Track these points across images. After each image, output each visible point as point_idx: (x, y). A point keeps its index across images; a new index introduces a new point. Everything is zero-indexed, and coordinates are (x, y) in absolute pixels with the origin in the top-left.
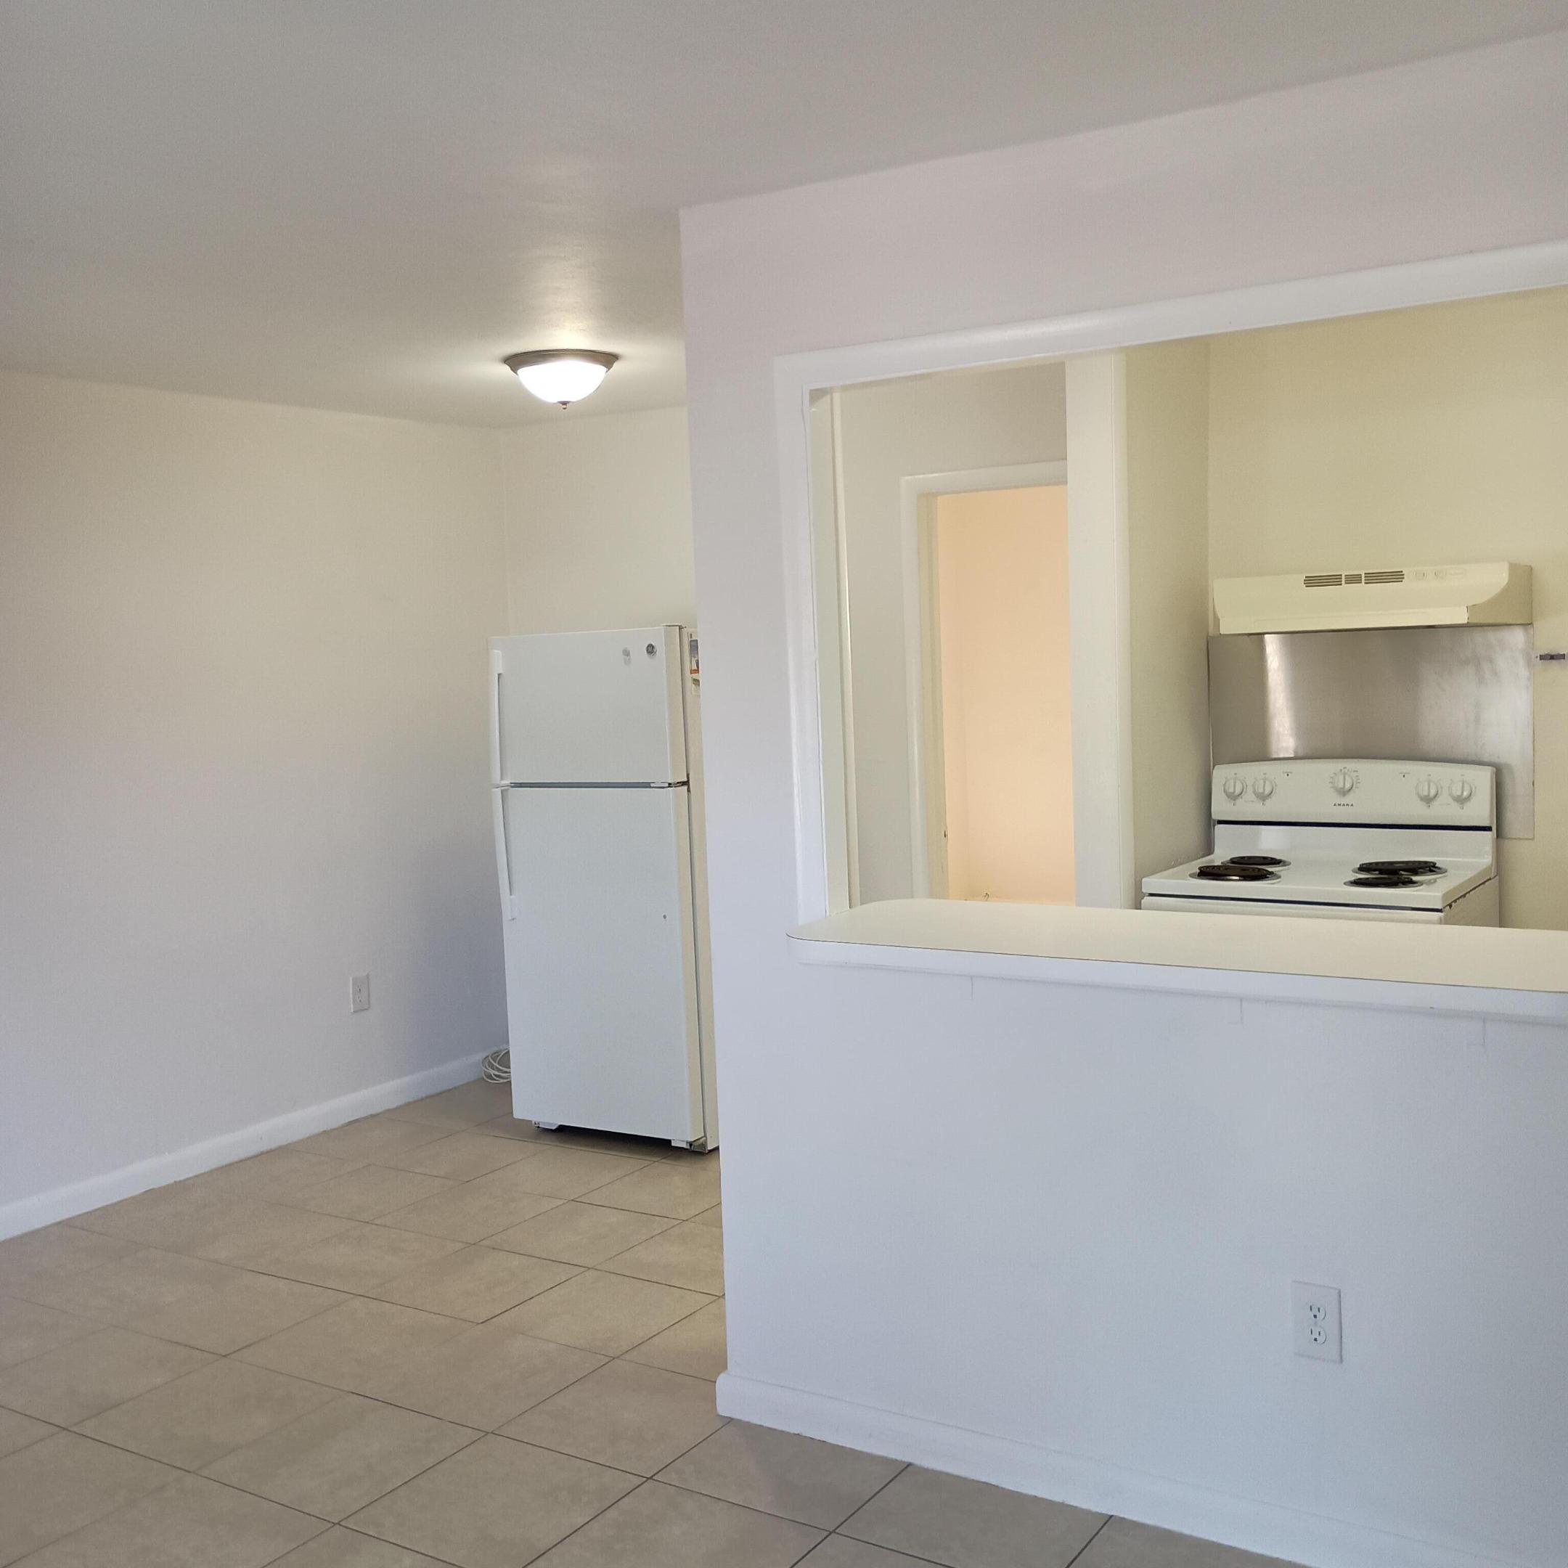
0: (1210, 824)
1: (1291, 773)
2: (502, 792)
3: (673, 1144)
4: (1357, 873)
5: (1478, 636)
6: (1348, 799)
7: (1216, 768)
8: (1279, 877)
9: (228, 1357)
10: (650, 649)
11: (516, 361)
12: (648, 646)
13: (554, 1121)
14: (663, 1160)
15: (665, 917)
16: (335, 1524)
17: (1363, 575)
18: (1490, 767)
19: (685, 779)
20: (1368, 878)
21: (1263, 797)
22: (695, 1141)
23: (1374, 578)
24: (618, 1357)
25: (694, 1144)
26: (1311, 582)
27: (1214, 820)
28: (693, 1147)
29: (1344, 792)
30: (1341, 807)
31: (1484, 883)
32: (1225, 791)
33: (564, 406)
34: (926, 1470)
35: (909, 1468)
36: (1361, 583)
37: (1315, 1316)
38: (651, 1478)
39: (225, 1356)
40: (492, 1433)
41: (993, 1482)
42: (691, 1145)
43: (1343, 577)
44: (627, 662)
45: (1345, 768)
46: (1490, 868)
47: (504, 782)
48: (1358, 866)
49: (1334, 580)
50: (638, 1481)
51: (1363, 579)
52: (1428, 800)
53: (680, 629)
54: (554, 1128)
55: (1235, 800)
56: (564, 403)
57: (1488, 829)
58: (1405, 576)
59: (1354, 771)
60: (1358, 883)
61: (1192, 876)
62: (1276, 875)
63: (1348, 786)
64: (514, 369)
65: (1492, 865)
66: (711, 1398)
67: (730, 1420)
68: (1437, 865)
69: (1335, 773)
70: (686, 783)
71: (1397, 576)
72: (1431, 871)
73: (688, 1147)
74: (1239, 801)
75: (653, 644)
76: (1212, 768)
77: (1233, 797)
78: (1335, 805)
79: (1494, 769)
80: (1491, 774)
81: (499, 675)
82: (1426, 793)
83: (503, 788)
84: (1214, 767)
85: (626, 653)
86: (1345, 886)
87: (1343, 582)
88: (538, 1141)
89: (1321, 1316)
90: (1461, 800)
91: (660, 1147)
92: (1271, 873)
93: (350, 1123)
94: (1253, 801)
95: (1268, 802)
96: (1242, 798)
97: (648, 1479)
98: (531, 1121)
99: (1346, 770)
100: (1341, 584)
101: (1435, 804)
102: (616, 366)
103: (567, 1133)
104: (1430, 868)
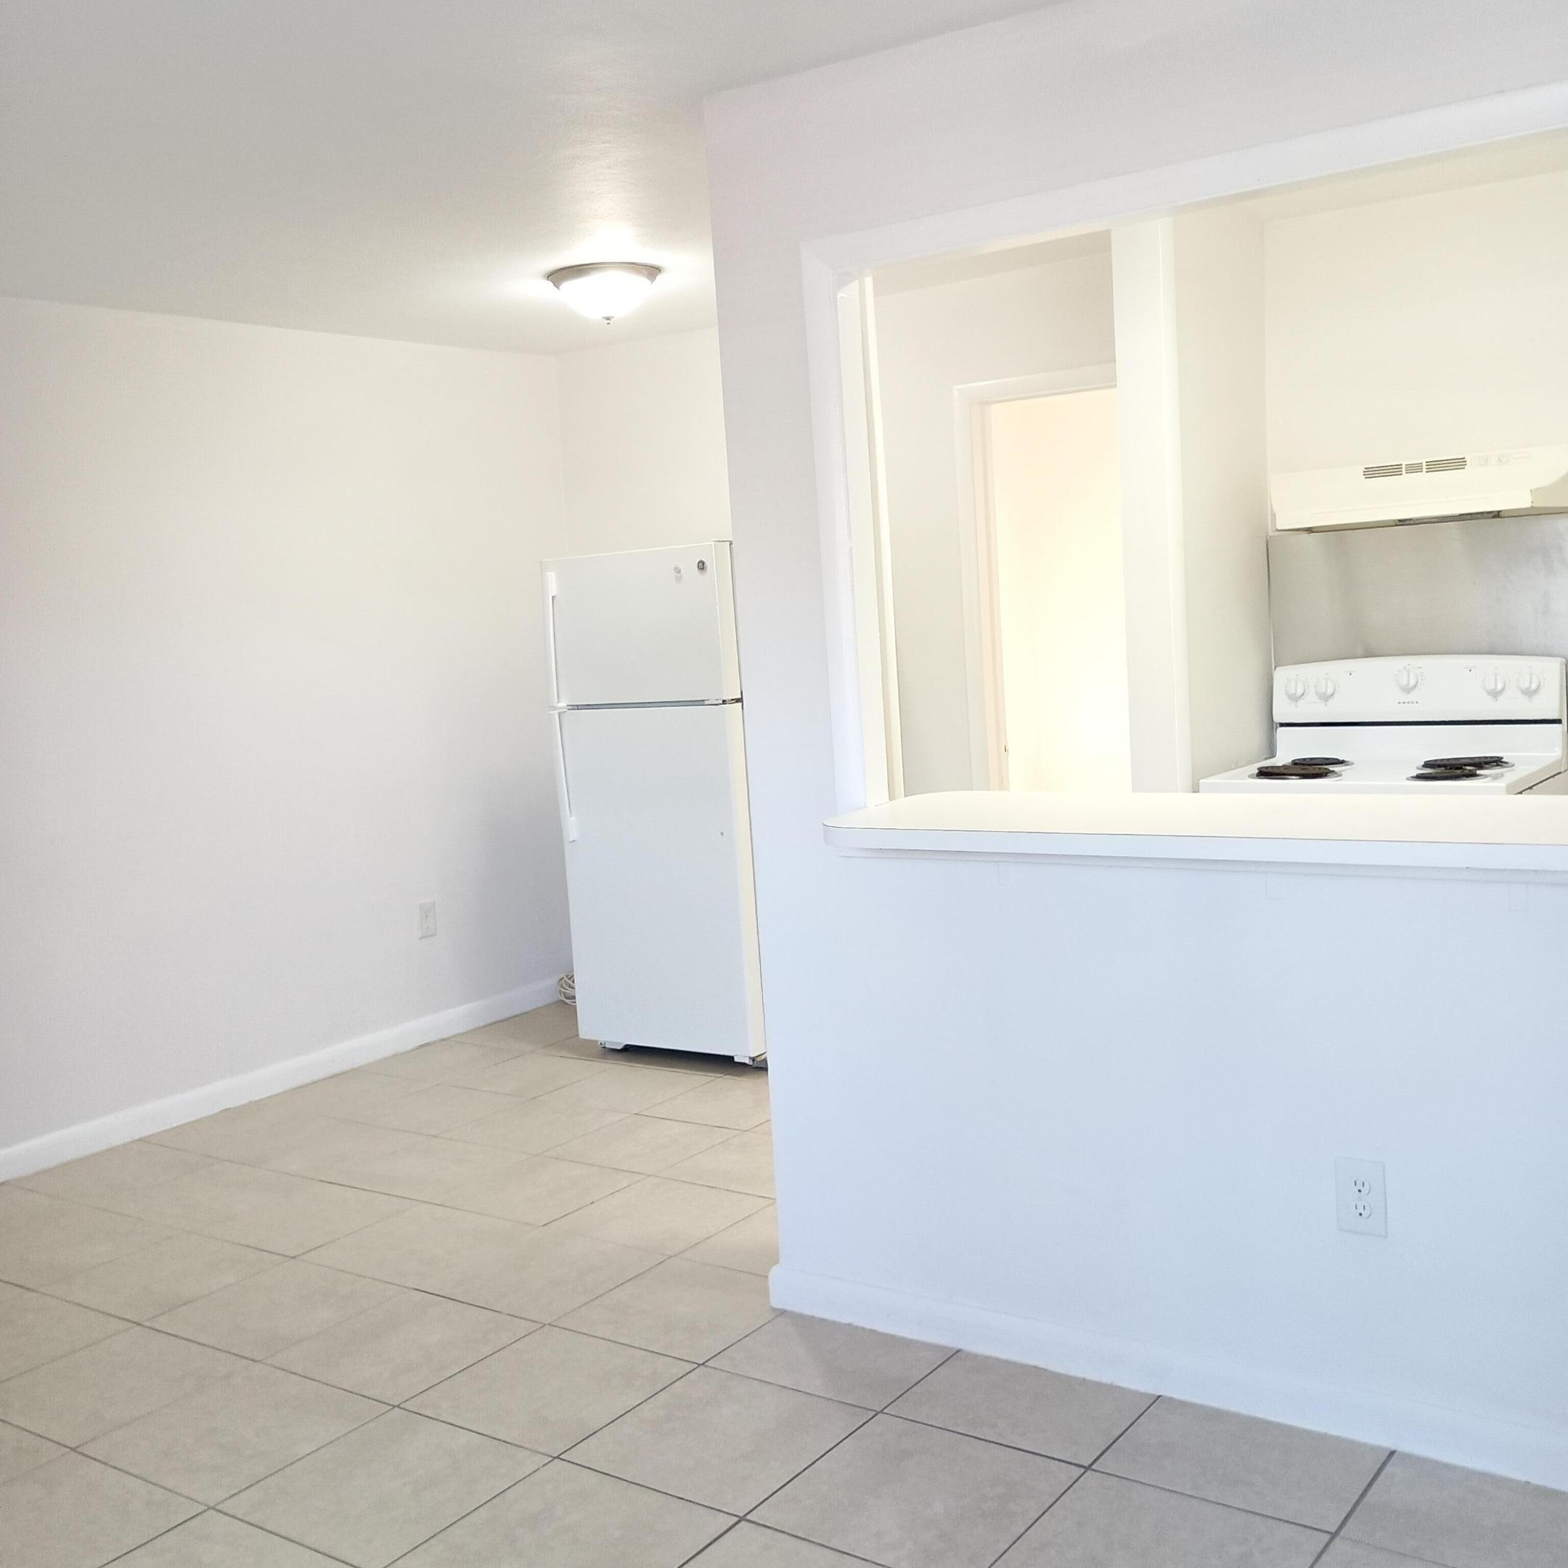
0: (1272, 726)
1: (1354, 671)
2: (559, 714)
3: (736, 1060)
4: (1421, 769)
5: (1547, 524)
6: (1413, 696)
7: (1277, 669)
8: (1341, 775)
9: (298, 1258)
10: (701, 564)
11: (558, 276)
12: (699, 562)
13: (620, 1041)
14: (727, 1077)
15: (722, 834)
16: (394, 1407)
17: (1424, 464)
18: (1559, 659)
19: (740, 696)
20: (1430, 773)
21: (1326, 698)
22: (757, 1057)
23: (1434, 466)
24: (675, 1256)
25: (759, 1059)
26: (1371, 473)
27: (1277, 724)
28: (755, 1062)
29: (1408, 690)
30: (1406, 704)
31: (1553, 776)
32: (1287, 694)
33: (608, 321)
34: (976, 1356)
35: (958, 1354)
36: (1422, 471)
37: (1360, 1191)
38: (703, 1364)
39: (294, 1258)
40: (549, 1324)
41: (1041, 1364)
42: (754, 1060)
43: (1404, 467)
44: (679, 579)
45: (1409, 665)
46: (1561, 760)
47: (560, 705)
48: (1423, 763)
49: (1394, 470)
50: (689, 1367)
51: (1424, 467)
52: (1495, 694)
53: (730, 544)
54: (619, 1048)
55: (1296, 701)
56: (608, 319)
57: (1558, 721)
58: (1467, 463)
59: (1419, 668)
60: (1420, 777)
61: (1250, 776)
62: (1336, 773)
63: (1412, 683)
64: (557, 285)
65: (1562, 758)
66: (765, 1293)
67: (782, 1313)
68: (1503, 760)
69: (1399, 671)
70: (739, 700)
71: (1459, 463)
72: (1498, 765)
73: (751, 1063)
74: (1301, 702)
75: (704, 560)
76: (1273, 667)
77: (1295, 698)
78: (1399, 703)
79: (1564, 661)
80: (1561, 664)
81: (553, 597)
82: (1493, 687)
83: (560, 711)
84: (1275, 668)
85: (678, 571)
86: (1408, 781)
87: (1404, 472)
88: (604, 1061)
89: (1364, 1191)
90: (1529, 693)
91: (723, 1063)
92: (1334, 771)
93: (421, 1046)
94: (1315, 702)
95: (1330, 702)
96: (1303, 699)
97: (699, 1365)
98: (597, 1041)
99: (1411, 667)
100: (1401, 474)
101: (1502, 698)
102: (660, 278)
103: (633, 1052)
104: (1497, 762)
